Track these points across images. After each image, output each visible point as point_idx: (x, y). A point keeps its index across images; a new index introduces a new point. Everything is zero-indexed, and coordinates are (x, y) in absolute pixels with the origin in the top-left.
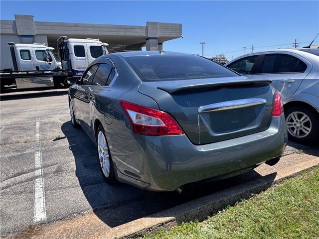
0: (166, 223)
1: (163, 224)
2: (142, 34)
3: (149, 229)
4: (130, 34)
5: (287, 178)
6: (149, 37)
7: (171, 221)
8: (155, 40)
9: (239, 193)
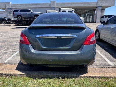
0: (22, 75)
1: (20, 75)
2: (95, 5)
3: (15, 74)
4: (89, 5)
5: (91, 77)
6: (98, 6)
7: (23, 75)
8: (100, 8)
9: (58, 75)
